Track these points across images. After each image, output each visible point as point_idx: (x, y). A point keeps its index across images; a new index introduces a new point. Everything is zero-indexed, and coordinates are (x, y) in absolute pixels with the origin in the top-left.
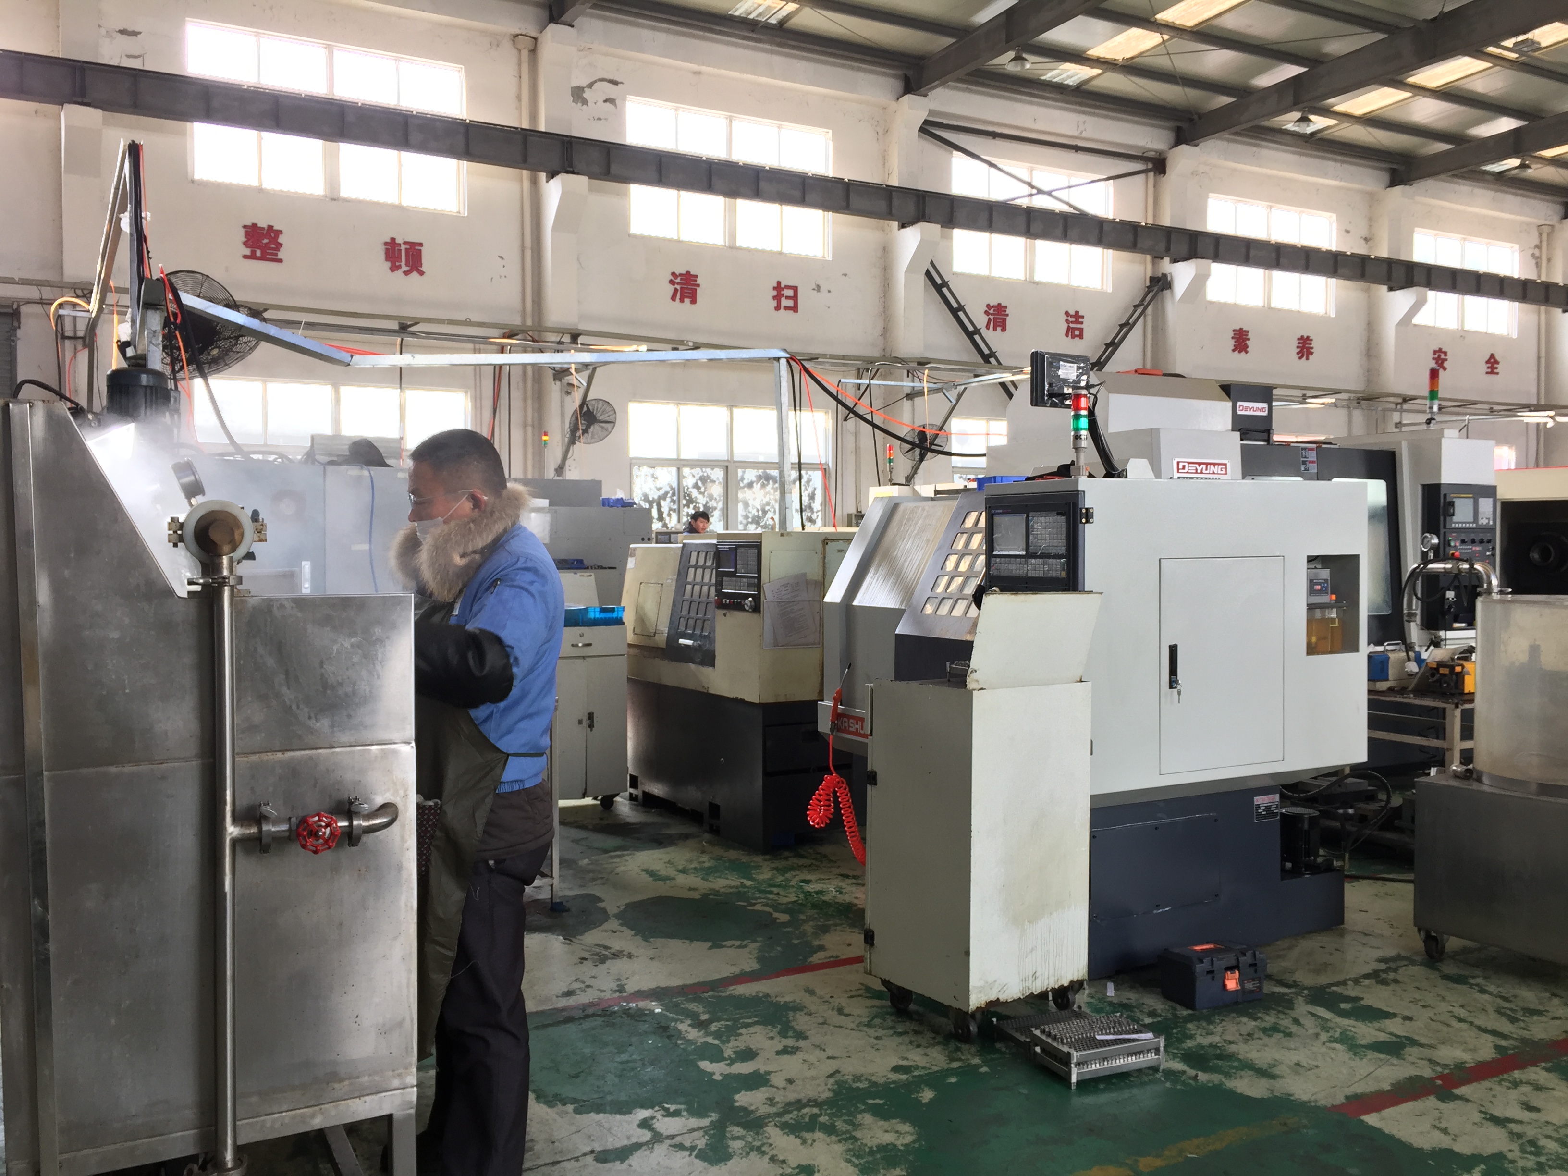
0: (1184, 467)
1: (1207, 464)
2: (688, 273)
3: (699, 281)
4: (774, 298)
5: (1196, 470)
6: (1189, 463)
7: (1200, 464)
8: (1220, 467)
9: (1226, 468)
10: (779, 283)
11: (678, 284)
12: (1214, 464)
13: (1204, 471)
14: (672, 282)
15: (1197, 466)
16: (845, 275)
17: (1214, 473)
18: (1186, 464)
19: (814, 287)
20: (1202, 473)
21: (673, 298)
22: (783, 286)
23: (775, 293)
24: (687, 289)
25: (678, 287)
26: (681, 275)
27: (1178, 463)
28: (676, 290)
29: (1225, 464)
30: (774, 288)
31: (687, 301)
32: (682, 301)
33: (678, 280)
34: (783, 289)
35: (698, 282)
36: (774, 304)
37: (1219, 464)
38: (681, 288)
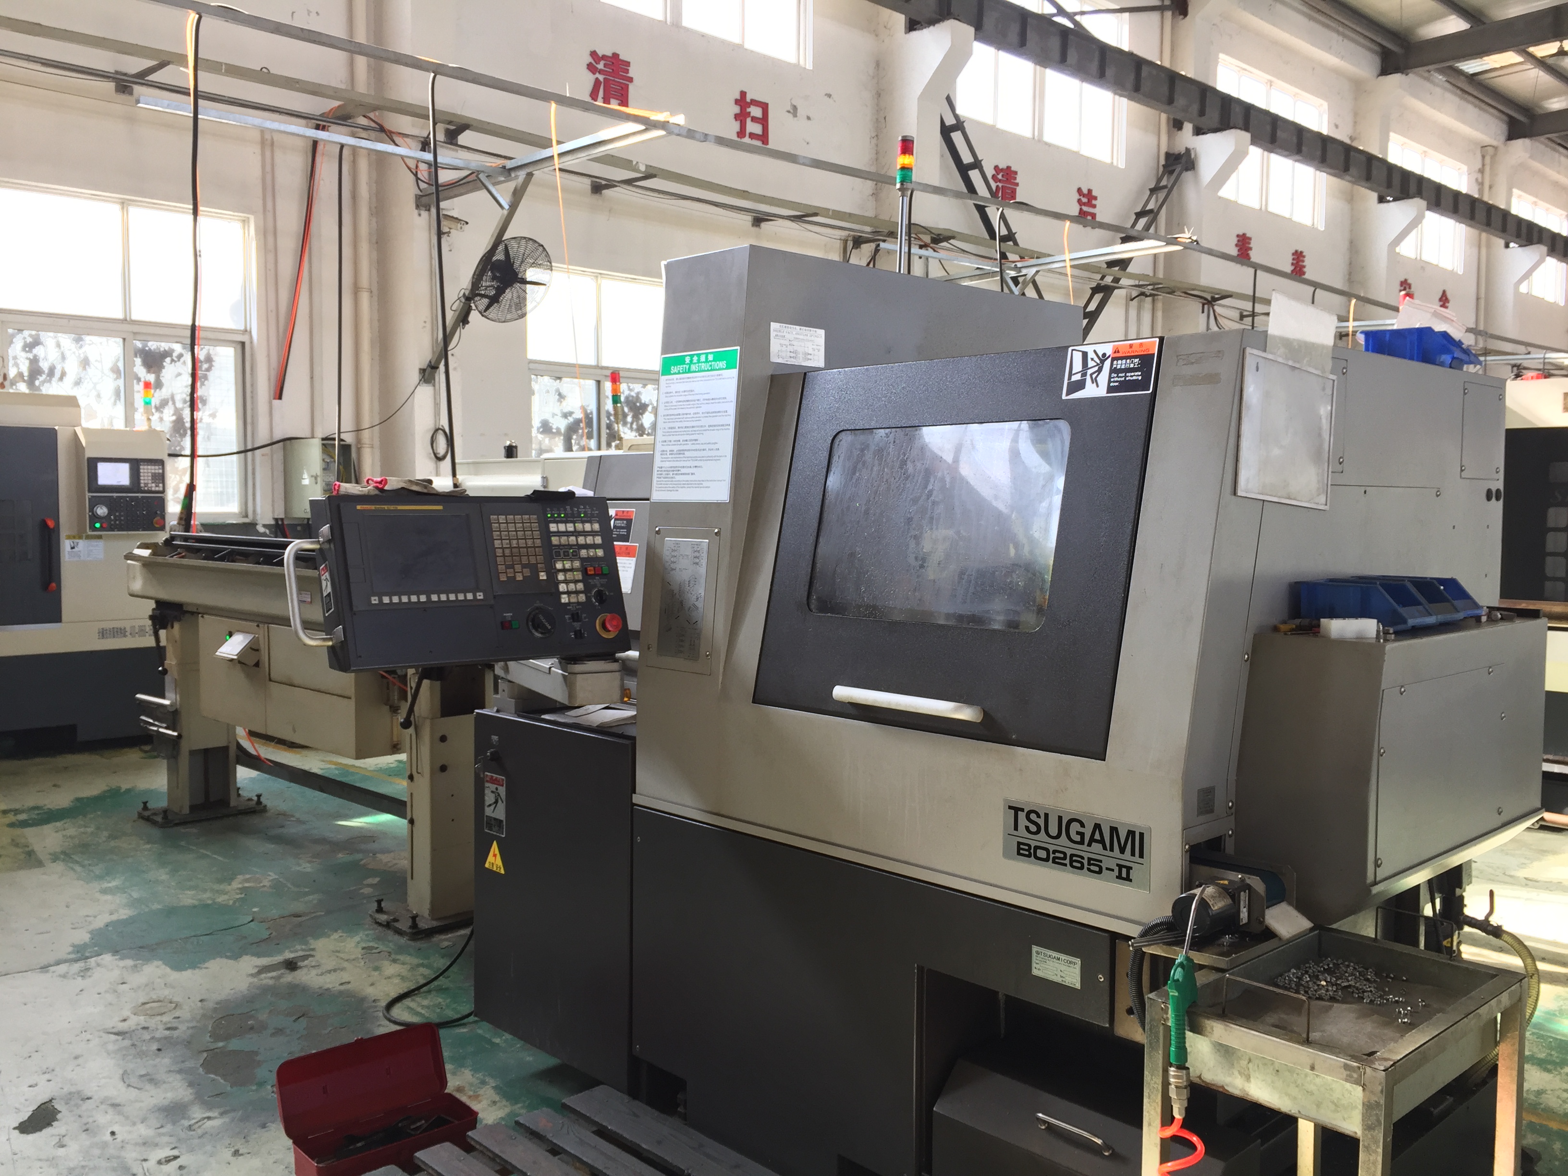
2: (615, 56)
3: (632, 72)
4: (736, 117)
10: (743, 94)
11: (600, 71)
14: (592, 68)
16: (829, 95)
19: (789, 108)
21: (594, 94)
22: (748, 100)
23: (737, 109)
24: (614, 81)
25: (601, 76)
26: (604, 57)
28: (598, 81)
30: (737, 102)
31: (614, 101)
32: (607, 99)
33: (601, 66)
34: (748, 105)
35: (630, 74)
36: (737, 126)
38: (606, 79)
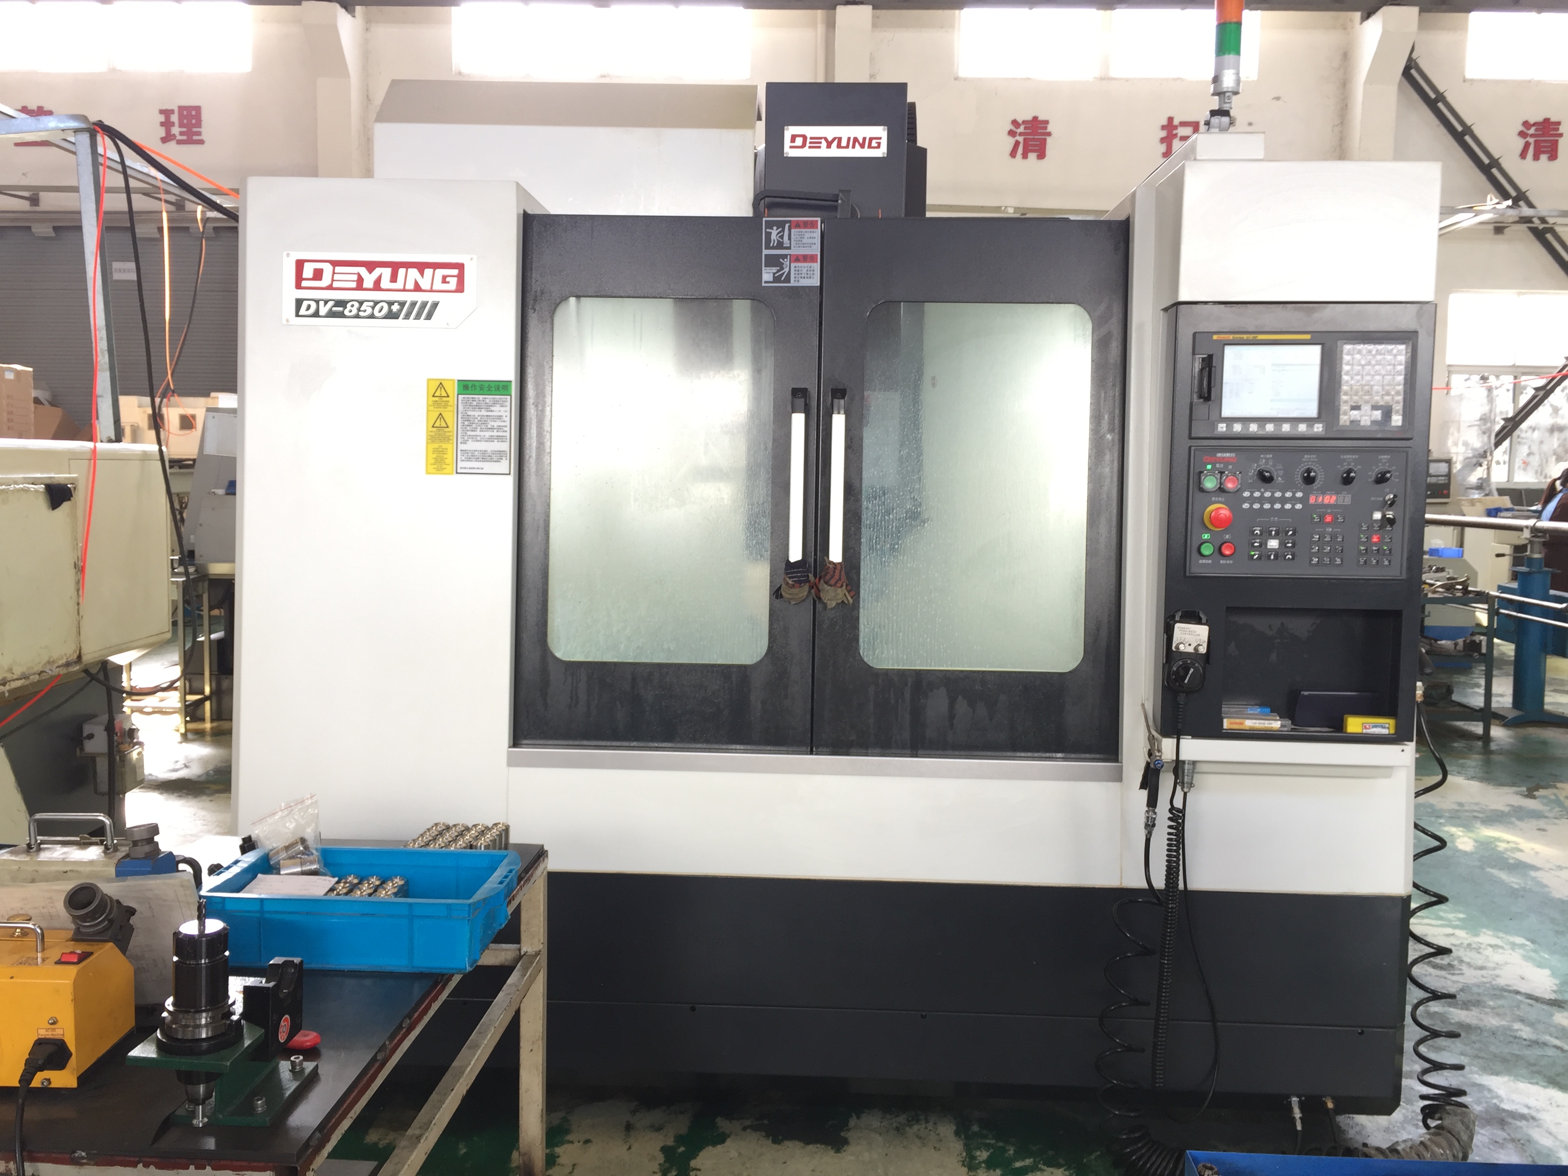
0: (318, 275)
1: (395, 267)
2: (1035, 118)
3: (1050, 128)
4: (1162, 140)
5: (360, 280)
6: (335, 263)
7: (371, 266)
8: (440, 273)
9: (461, 278)
10: (1171, 119)
11: (1021, 134)
12: (421, 267)
13: (385, 283)
14: (1012, 133)
15: (363, 271)
16: (1278, 98)
17: (417, 288)
18: (327, 269)
20: (377, 286)
21: (1013, 154)
22: (1176, 122)
23: (1164, 134)
24: (1034, 140)
25: (1021, 139)
26: (1024, 122)
27: (300, 264)
28: (1017, 143)
29: (460, 267)
30: (1163, 128)
31: (1032, 156)
32: (1025, 156)
33: (1021, 129)
34: (1176, 127)
35: (1049, 130)
36: (1163, 148)
37: (435, 266)
38: (1025, 139)
